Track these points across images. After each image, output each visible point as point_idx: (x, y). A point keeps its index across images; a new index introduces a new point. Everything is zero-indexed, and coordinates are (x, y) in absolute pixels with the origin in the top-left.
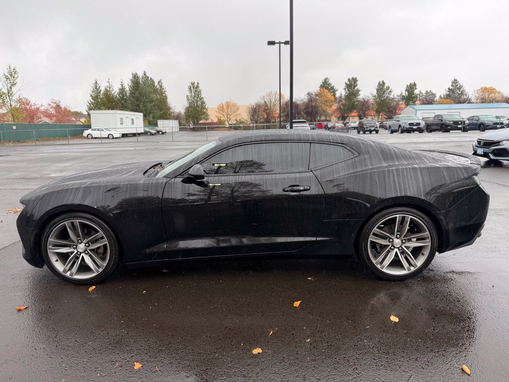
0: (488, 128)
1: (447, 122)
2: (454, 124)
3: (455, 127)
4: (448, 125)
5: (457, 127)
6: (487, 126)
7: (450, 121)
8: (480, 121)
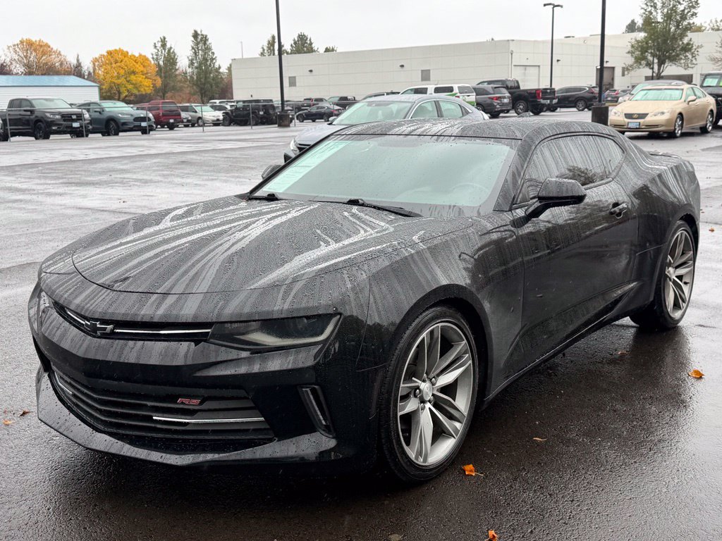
0: (126, 127)
1: (48, 115)
2: (64, 121)
3: (67, 127)
4: (52, 123)
5: (72, 126)
6: (124, 124)
7: (54, 114)
8: (105, 115)
